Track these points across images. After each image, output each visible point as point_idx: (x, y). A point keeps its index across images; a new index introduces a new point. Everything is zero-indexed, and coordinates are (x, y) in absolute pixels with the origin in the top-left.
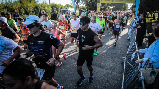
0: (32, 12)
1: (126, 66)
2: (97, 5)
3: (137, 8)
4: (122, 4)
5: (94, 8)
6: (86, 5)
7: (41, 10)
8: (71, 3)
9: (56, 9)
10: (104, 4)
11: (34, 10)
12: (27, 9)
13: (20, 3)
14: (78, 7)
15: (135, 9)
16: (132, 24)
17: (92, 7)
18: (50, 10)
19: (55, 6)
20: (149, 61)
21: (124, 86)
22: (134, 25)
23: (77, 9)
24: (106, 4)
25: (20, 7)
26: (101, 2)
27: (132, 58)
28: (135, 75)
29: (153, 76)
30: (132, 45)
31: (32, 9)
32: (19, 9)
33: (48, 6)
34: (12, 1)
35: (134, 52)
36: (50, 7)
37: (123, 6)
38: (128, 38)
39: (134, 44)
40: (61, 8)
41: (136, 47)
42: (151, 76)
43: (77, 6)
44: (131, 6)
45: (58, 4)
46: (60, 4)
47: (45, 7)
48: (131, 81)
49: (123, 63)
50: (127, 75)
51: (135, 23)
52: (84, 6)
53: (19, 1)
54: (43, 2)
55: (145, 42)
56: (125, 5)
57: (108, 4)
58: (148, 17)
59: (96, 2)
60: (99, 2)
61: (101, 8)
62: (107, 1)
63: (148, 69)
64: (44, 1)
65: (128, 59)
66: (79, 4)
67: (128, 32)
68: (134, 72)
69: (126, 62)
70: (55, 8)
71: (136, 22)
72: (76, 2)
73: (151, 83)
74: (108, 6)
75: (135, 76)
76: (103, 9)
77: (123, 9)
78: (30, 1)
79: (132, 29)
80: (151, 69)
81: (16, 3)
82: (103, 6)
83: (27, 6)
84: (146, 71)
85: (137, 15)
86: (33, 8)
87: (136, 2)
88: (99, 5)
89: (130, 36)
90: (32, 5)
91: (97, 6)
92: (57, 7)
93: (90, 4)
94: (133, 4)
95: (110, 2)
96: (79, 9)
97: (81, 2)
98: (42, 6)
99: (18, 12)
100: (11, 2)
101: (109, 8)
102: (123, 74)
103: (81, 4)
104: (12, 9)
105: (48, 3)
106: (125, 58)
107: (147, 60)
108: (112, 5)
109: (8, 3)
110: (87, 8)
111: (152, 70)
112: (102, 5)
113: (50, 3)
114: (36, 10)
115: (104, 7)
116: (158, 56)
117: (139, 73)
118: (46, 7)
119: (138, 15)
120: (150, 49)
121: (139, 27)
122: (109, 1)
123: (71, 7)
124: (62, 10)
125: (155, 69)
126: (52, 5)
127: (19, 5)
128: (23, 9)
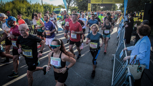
0: (25, 13)
1: (115, 63)
3: (125, 8)
4: (112, 4)
5: (85, 9)
6: (78, 6)
7: (33, 11)
8: (63, 4)
9: (49, 9)
10: (94, 5)
11: (27, 11)
12: (20, 10)
13: (12, 4)
14: (69, 8)
15: (123, 9)
16: (121, 23)
17: (83, 7)
18: (43, 11)
19: (48, 6)
20: (136, 58)
21: (114, 82)
22: (123, 24)
23: (69, 9)
24: (96, 4)
25: (13, 8)
26: (92, 3)
27: (121, 56)
28: (123, 71)
29: (140, 72)
30: (121, 43)
31: (24, 10)
32: (12, 10)
33: (41, 7)
34: (5, 2)
35: (123, 50)
36: (42, 8)
37: (113, 6)
38: (118, 37)
39: (122, 42)
40: (54, 9)
41: (124, 45)
42: (138, 72)
43: (69, 6)
44: (120, 6)
45: (50, 4)
46: (53, 5)
47: (37, 8)
48: (119, 77)
49: (113, 60)
50: (117, 71)
51: (123, 22)
52: (76, 6)
53: (11, 2)
55: (133, 39)
56: (114, 5)
57: (99, 5)
58: (136, 17)
59: (87, 2)
60: (90, 3)
61: (92, 9)
62: (97, 1)
63: (135, 66)
64: (37, 2)
65: (117, 56)
66: (71, 5)
67: (117, 31)
68: (123, 68)
69: (115, 59)
70: (47, 8)
71: (125, 21)
72: (67, 2)
73: (138, 78)
74: (99, 6)
75: (123, 73)
76: (94, 9)
77: (112, 9)
78: (23, 2)
79: (121, 27)
80: (137, 66)
81: (8, 4)
83: (19, 7)
84: (133, 68)
85: (125, 15)
86: (25, 8)
87: (124, 2)
88: (89, 6)
89: (119, 34)
90: (25, 6)
91: (88, 6)
92: (49, 8)
93: (81, 5)
94: (121, 4)
95: (100, 3)
96: (71, 9)
97: (72, 2)
98: (34, 7)
99: (11, 13)
100: (3, 3)
101: (99, 8)
102: (113, 71)
103: (73, 5)
104: (4, 10)
105: (41, 4)
106: (115, 55)
107: (134, 57)
108: (102, 5)
110: (78, 8)
111: (139, 66)
112: (93, 5)
113: (42, 3)
114: (29, 10)
115: (95, 7)
116: (143, 53)
117: (127, 69)
118: (39, 8)
119: (127, 15)
120: (136, 47)
121: (127, 26)
122: (99, 1)
123: (63, 8)
124: (55, 10)
125: (141, 66)
126: (44, 6)
127: (11, 6)
128: (16, 10)
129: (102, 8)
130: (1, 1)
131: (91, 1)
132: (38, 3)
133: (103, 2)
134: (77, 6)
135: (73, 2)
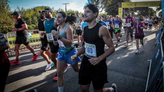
2: (119, 9)
6: (107, 11)
13: (33, 11)
25: (34, 15)
32: (32, 17)
34: (26, 9)
38: (156, 43)
45: (75, 11)
53: (33, 9)
54: (59, 9)
61: (123, 14)
62: (129, 5)
74: (132, 11)
77: (149, 15)
81: (29, 11)
82: (126, 11)
91: (119, 11)
95: (133, 7)
99: (31, 20)
100: (24, 11)
101: (133, 14)
105: (65, 11)
108: (136, 9)
109: (21, 11)
110: (107, 14)
126: (68, 13)
127: (32, 13)
128: (37, 17)
129: (137, 15)
130: (23, 8)
131: (122, 5)
132: (62, 9)
133: (136, 5)
134: (105, 12)
135: (101, 5)
